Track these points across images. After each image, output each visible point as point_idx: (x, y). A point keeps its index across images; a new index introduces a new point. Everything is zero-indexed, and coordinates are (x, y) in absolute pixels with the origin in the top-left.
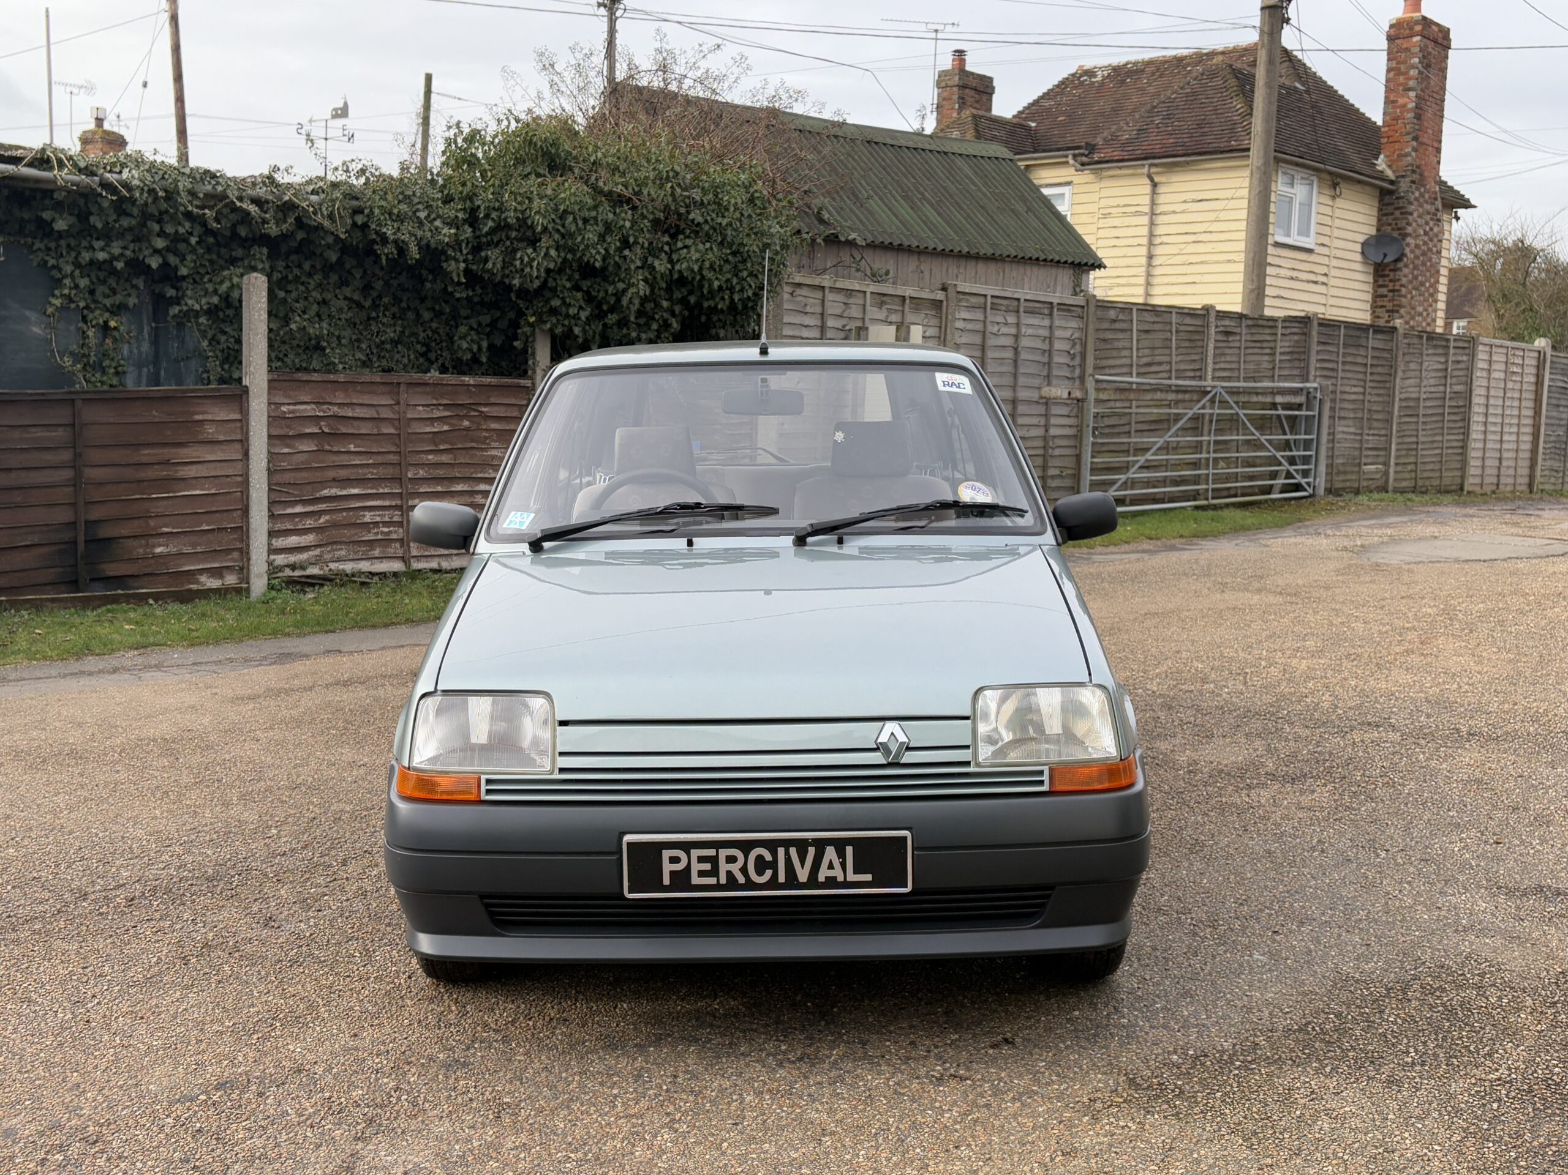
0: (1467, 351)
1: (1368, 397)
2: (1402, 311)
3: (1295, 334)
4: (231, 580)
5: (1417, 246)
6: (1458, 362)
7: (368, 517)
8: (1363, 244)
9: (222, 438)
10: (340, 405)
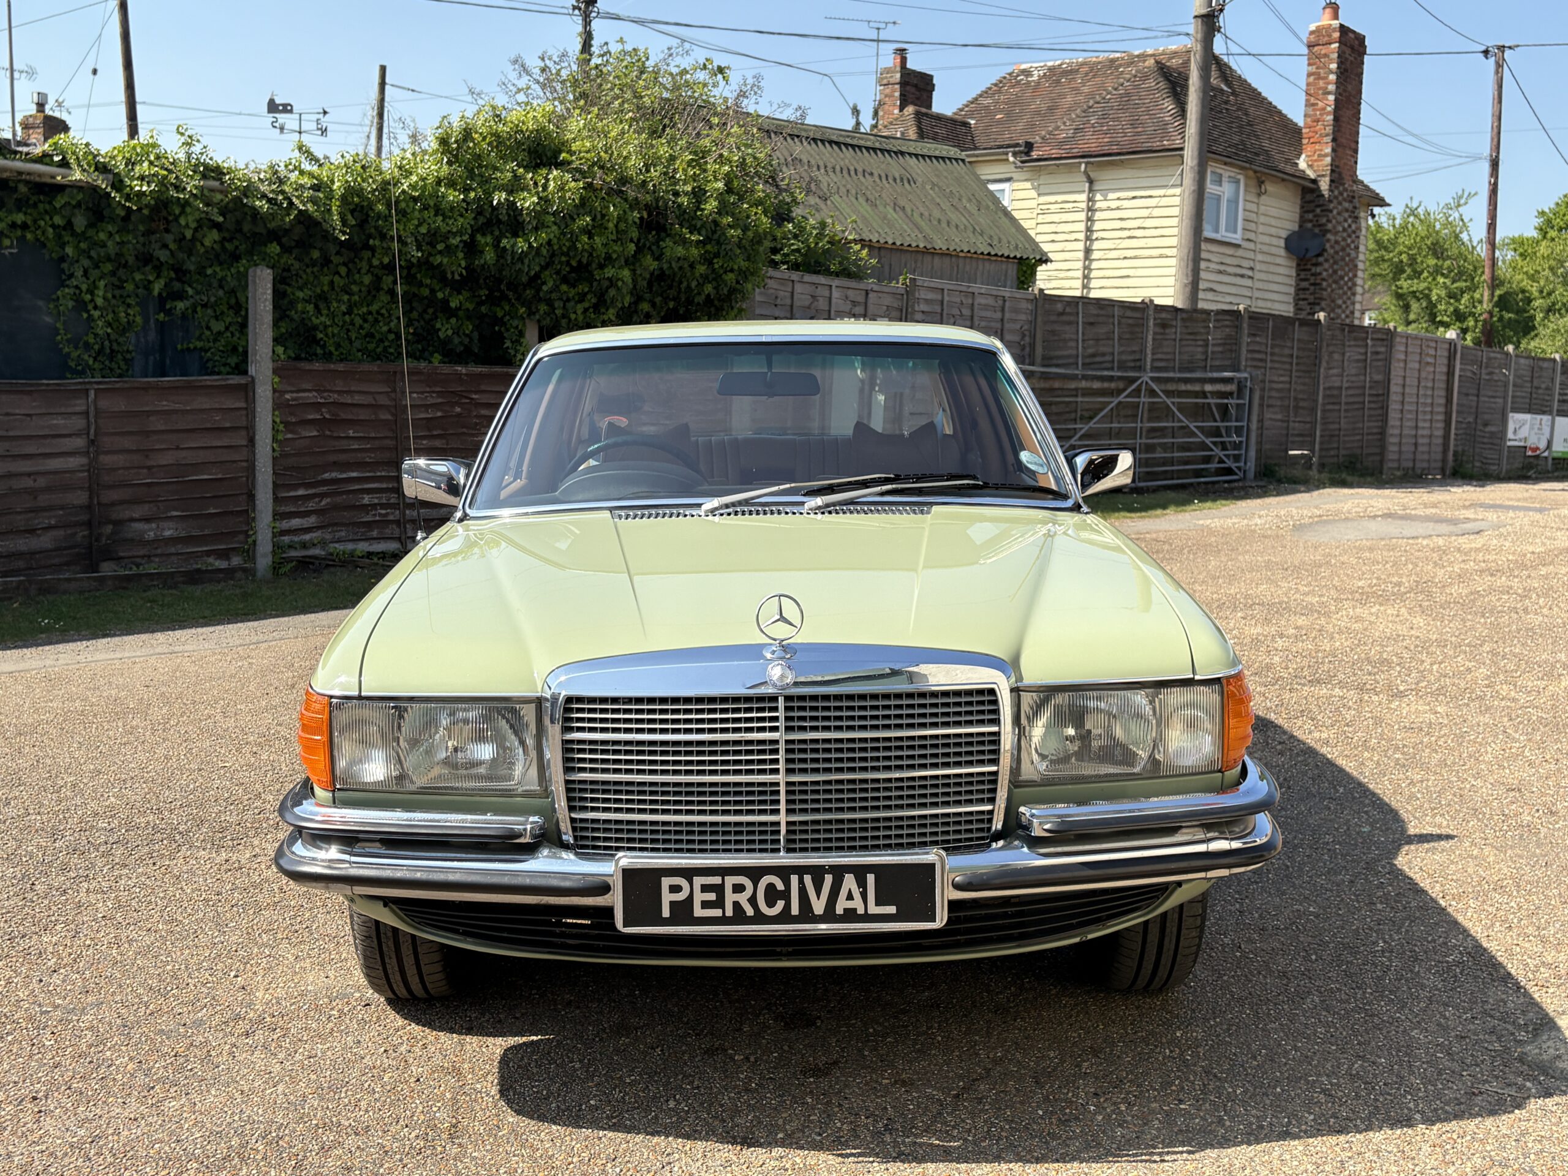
0: (1385, 343)
1: (1293, 386)
2: (1323, 304)
3: (1227, 326)
4: (236, 561)
5: (1337, 242)
6: (1377, 353)
7: (366, 499)
8: (1287, 240)
9: (228, 425)
10: (339, 392)
